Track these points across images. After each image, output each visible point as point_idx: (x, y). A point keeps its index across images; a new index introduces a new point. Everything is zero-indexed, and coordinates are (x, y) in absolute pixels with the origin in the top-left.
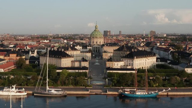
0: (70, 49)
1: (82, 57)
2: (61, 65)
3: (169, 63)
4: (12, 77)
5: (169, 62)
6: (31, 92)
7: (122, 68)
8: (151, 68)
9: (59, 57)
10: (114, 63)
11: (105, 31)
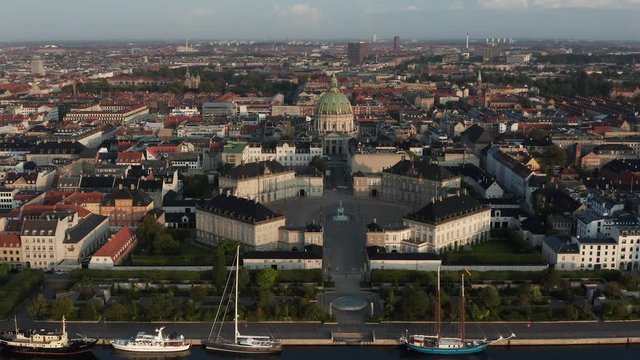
0: (267, 171)
1: (299, 189)
2: (253, 241)
3: (523, 225)
4: (140, 285)
5: (522, 219)
6: (198, 342)
8: (477, 240)
9: (247, 219)
10: (386, 234)
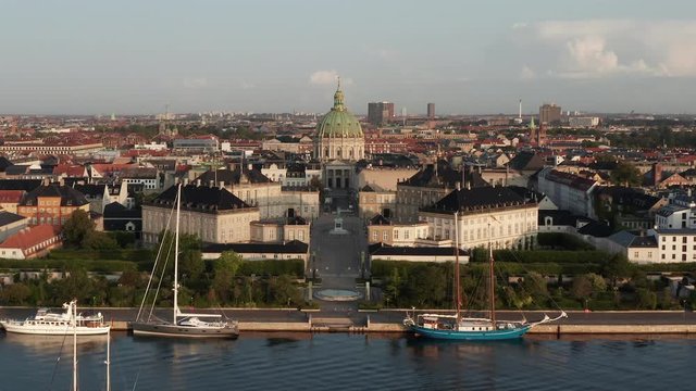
0: (244, 179)
1: (288, 207)
3: (583, 231)
4: (55, 275)
5: (581, 225)
6: (123, 325)
7: (423, 246)
8: (520, 246)
9: (208, 208)
10: (395, 229)
11: (371, 106)
